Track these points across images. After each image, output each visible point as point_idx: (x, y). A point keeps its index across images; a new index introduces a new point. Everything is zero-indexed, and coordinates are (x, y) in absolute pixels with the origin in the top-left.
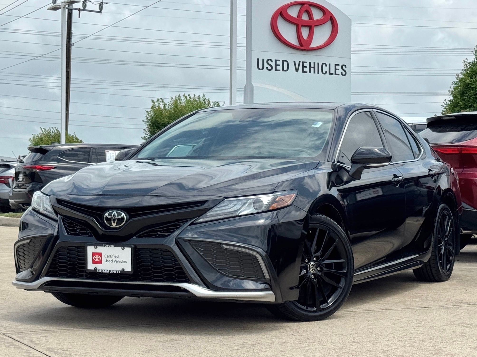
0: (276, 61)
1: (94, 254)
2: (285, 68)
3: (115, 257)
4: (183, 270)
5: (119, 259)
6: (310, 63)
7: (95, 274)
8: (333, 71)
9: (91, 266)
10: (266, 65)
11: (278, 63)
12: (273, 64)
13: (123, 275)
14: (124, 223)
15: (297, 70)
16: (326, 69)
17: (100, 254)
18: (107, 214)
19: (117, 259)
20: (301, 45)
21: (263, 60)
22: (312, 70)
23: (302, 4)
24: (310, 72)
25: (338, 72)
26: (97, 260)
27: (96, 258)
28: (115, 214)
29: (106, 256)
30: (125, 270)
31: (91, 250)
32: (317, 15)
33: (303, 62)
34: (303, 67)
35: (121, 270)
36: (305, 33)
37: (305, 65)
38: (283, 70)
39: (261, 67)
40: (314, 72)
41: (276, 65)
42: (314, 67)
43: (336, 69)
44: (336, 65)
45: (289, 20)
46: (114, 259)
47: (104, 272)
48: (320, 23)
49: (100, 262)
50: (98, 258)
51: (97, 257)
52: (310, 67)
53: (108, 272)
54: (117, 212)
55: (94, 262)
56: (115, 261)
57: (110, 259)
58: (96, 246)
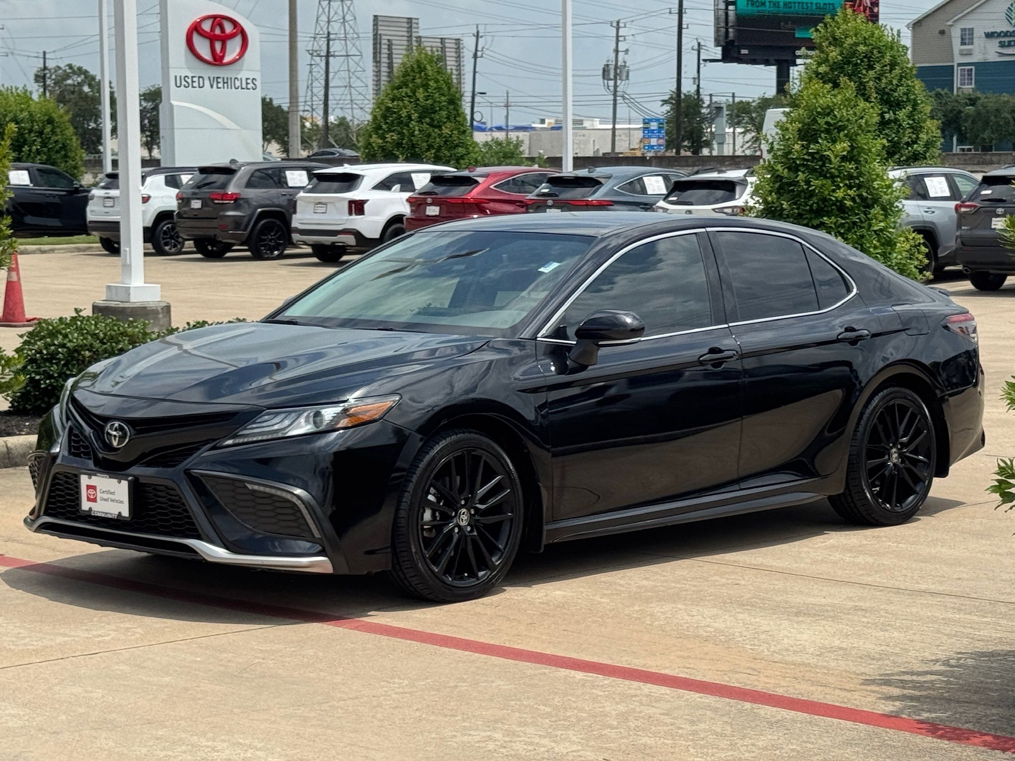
0: (192, 77)
1: (88, 487)
2: (201, 85)
3: (111, 493)
4: (192, 519)
5: (116, 497)
6: (223, 78)
7: (91, 517)
8: (244, 86)
9: (85, 505)
10: (184, 83)
11: (195, 79)
12: (189, 81)
14: (127, 440)
15: (212, 86)
16: (238, 83)
17: (95, 488)
18: (108, 427)
19: (113, 497)
20: (215, 59)
21: (180, 77)
22: (226, 85)
23: (214, 17)
24: (224, 88)
25: (249, 86)
26: (92, 497)
27: (91, 493)
29: (101, 491)
30: (122, 515)
31: (84, 480)
32: (229, 28)
33: (218, 78)
34: (218, 83)
35: (117, 513)
36: (218, 46)
37: (219, 80)
38: (200, 87)
39: (178, 85)
40: (228, 88)
41: (193, 82)
42: (227, 83)
43: (247, 84)
44: (247, 79)
45: (203, 34)
46: (110, 496)
48: (232, 36)
49: (95, 500)
50: (93, 493)
51: (91, 491)
52: (224, 83)
55: (89, 499)
56: (112, 501)
57: (105, 496)
58: (90, 476)
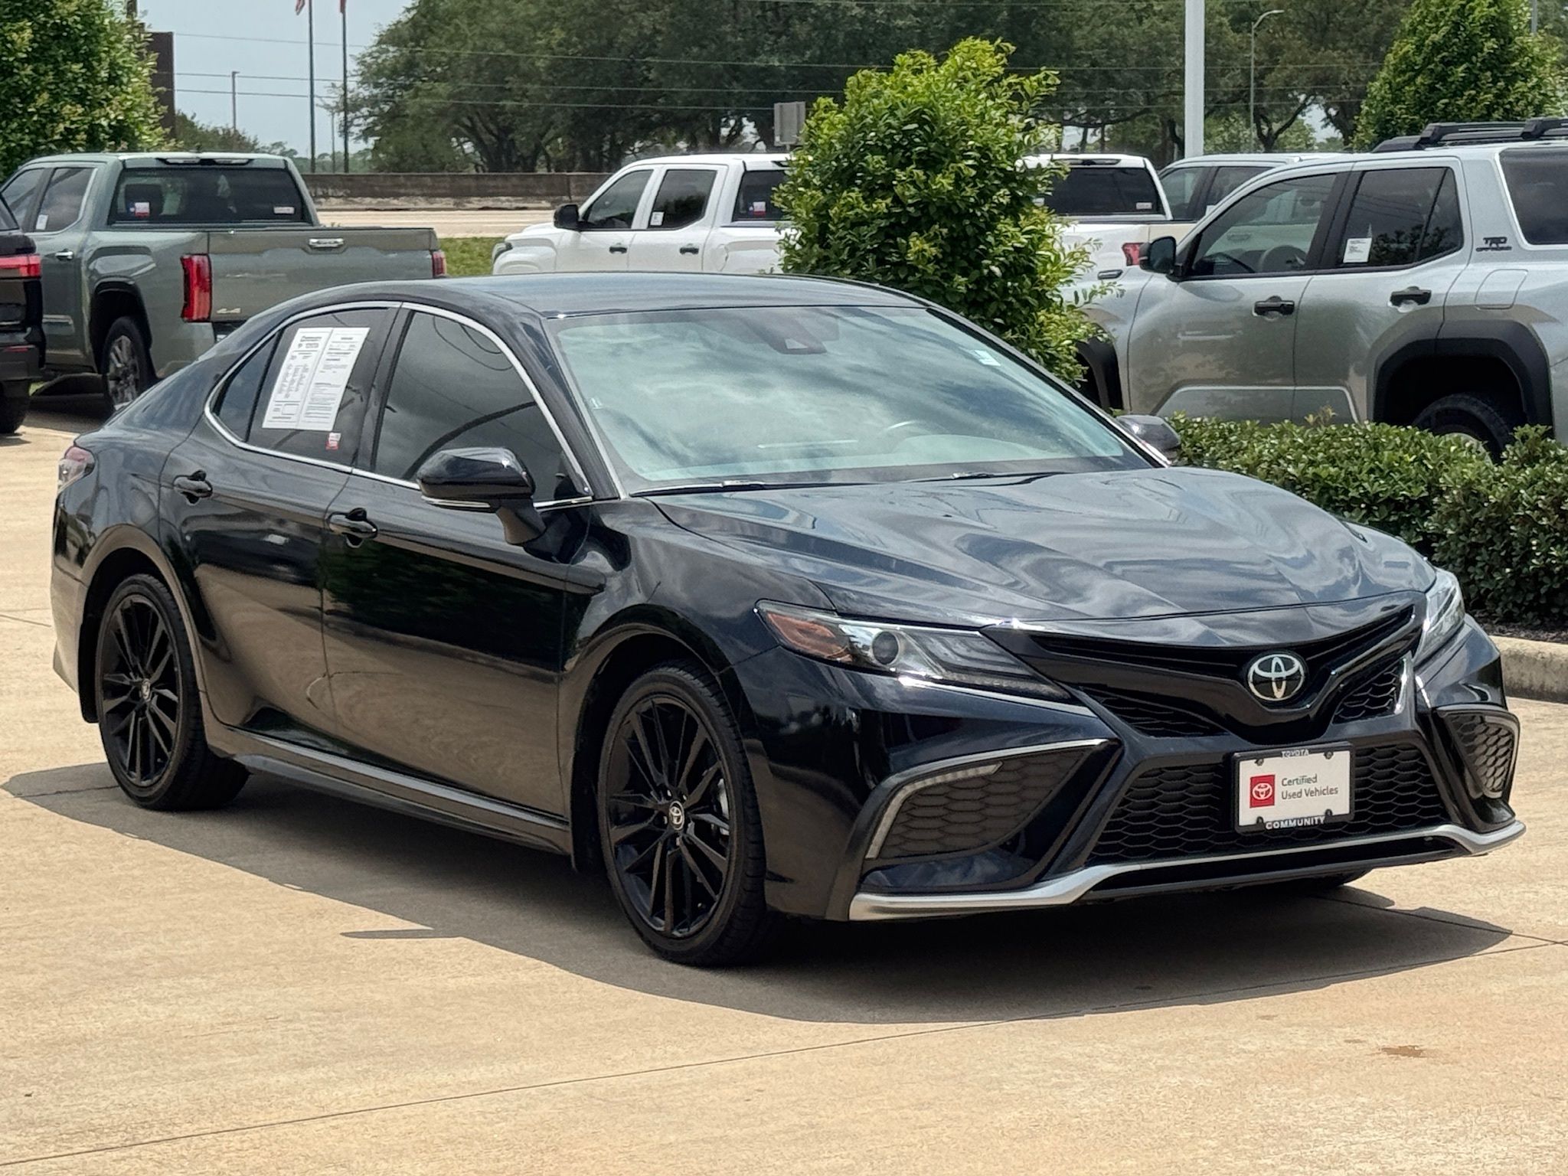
1: (1255, 781)
3: (1308, 781)
5: (1318, 786)
7: (1261, 835)
9: (1247, 816)
13: (1331, 827)
14: (1300, 685)
17: (1270, 779)
18: (1255, 667)
19: (1312, 786)
26: (1262, 797)
27: (1260, 790)
28: (1277, 665)
29: (1285, 782)
30: (1334, 813)
31: (1248, 770)
35: (1322, 812)
46: (1305, 786)
47: (1284, 825)
49: (1270, 801)
50: (1264, 790)
51: (1262, 789)
53: (1293, 824)
54: (1281, 658)
55: (1255, 803)
56: (1309, 793)
57: (1295, 788)
58: (1259, 759)
